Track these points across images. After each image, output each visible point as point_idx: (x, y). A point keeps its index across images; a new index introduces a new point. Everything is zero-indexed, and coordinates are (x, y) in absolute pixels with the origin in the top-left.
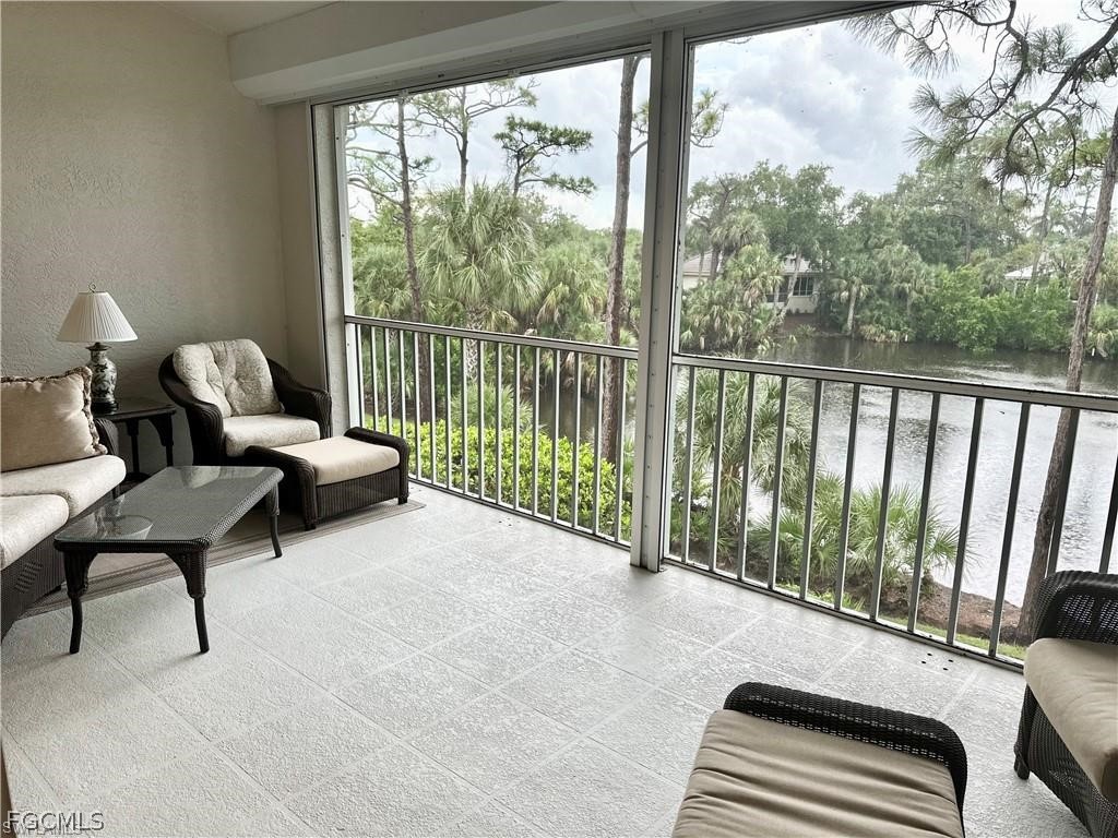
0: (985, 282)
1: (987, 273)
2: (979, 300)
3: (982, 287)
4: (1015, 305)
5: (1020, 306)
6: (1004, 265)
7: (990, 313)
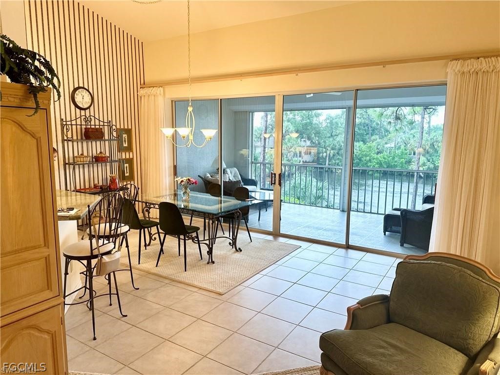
0: (377, 149)
1: (378, 145)
2: (375, 156)
3: (377, 151)
4: (389, 157)
5: (391, 158)
6: (384, 142)
7: (380, 161)
